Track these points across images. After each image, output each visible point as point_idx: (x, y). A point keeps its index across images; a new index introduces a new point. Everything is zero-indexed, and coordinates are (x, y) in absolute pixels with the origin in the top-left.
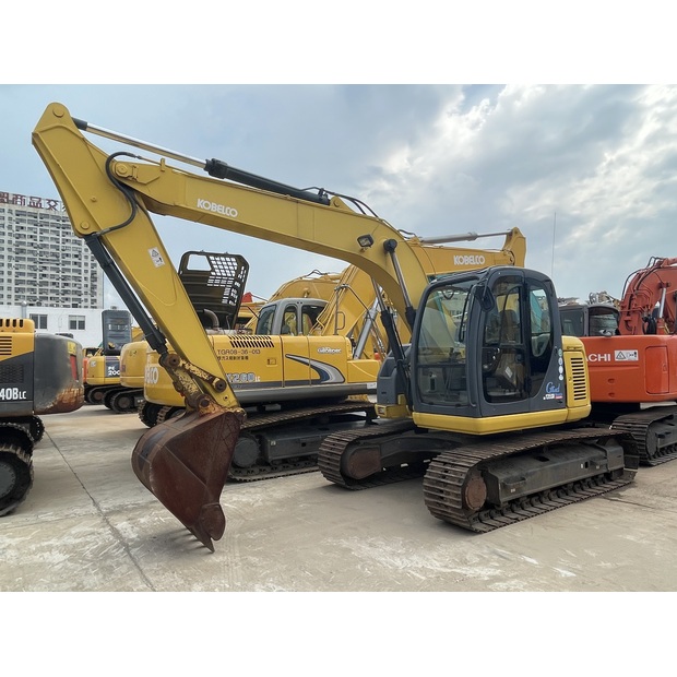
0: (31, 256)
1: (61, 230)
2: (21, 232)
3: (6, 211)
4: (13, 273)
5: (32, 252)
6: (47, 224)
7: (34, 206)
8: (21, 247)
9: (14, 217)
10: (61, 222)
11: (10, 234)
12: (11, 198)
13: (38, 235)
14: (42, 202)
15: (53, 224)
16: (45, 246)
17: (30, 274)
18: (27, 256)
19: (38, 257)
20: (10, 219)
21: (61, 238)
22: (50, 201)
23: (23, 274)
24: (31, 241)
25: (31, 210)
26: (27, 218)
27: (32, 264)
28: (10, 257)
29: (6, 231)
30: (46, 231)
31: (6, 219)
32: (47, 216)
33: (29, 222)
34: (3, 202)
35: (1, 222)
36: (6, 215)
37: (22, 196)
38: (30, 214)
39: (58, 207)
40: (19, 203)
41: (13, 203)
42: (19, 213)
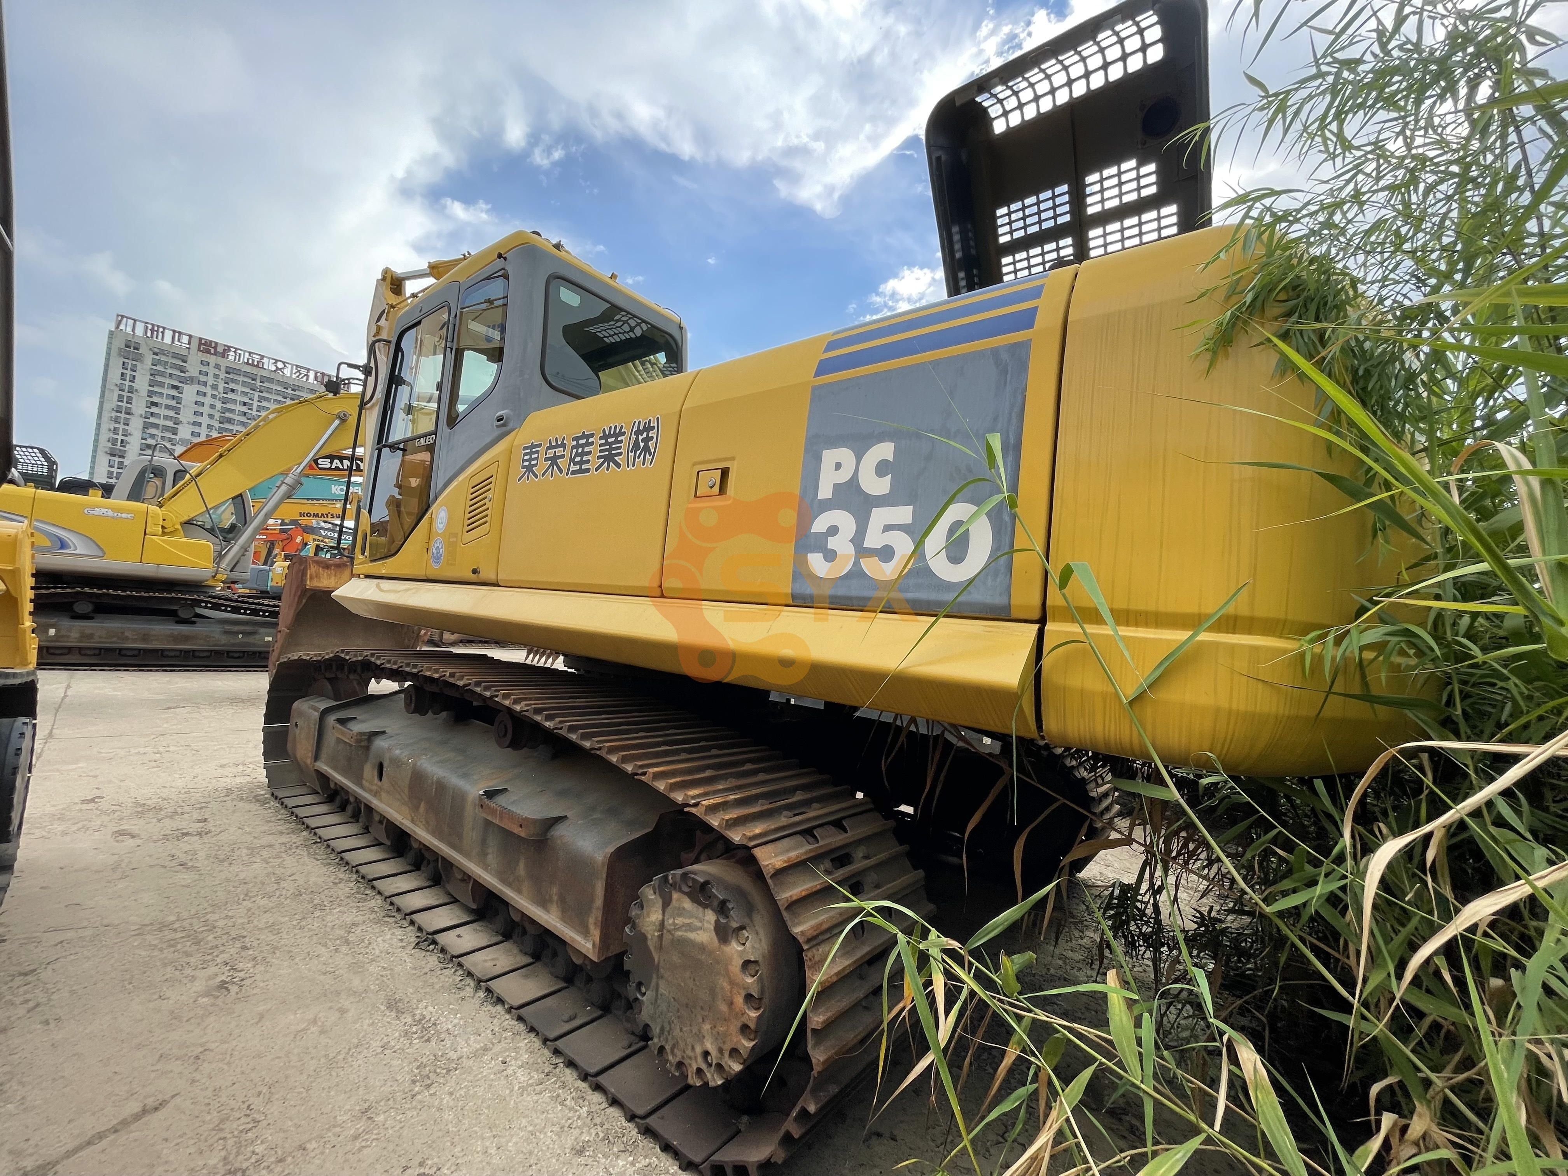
3: (212, 365)
6: (269, 390)
7: (253, 365)
8: (227, 415)
9: (222, 375)
10: (290, 391)
11: (214, 396)
12: (220, 349)
13: (255, 404)
14: (265, 360)
15: (278, 393)
20: (216, 376)
22: (277, 361)
24: (244, 409)
25: (248, 369)
26: (241, 378)
29: (209, 391)
30: (268, 400)
31: (211, 375)
32: (270, 380)
33: (244, 384)
34: (208, 352)
35: (203, 378)
36: (212, 371)
37: (237, 349)
38: (246, 374)
39: (287, 372)
40: (231, 358)
41: (223, 356)
42: (231, 370)
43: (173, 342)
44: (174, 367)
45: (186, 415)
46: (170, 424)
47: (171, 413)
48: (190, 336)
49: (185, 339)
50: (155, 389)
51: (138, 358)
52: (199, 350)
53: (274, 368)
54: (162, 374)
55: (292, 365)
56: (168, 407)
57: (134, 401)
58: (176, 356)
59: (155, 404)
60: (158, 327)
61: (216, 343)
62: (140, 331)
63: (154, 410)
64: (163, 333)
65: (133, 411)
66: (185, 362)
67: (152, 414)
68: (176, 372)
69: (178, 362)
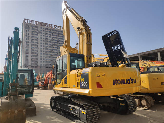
0: (50, 43)
1: (58, 35)
2: (47, 35)
3: (43, 28)
4: (45, 49)
6: (54, 33)
7: (50, 27)
8: (47, 40)
10: (58, 32)
12: (44, 24)
13: (52, 36)
14: (53, 26)
15: (56, 33)
16: (54, 40)
17: (50, 49)
19: (52, 44)
21: (58, 38)
22: (55, 25)
23: (48, 49)
24: (50, 38)
27: (50, 46)
28: (44, 43)
29: (43, 35)
30: (54, 35)
31: (43, 31)
32: (54, 30)
33: (49, 32)
34: (42, 25)
35: (41, 32)
36: (43, 29)
37: (47, 24)
38: (49, 29)
39: (57, 28)
40: (46, 26)
41: (45, 26)
42: (46, 29)
43: (35, 24)
44: (36, 29)
45: (39, 42)
46: (36, 44)
47: (36, 41)
48: (38, 22)
49: (37, 23)
50: (33, 36)
51: (29, 28)
52: (40, 25)
53: (54, 27)
54: (34, 32)
55: (58, 26)
56: (36, 40)
57: (29, 40)
58: (36, 27)
59: (33, 39)
60: (32, 20)
61: (43, 23)
62: (29, 22)
63: (33, 41)
64: (33, 22)
65: (29, 41)
66: (38, 28)
68: (36, 31)
69: (36, 28)
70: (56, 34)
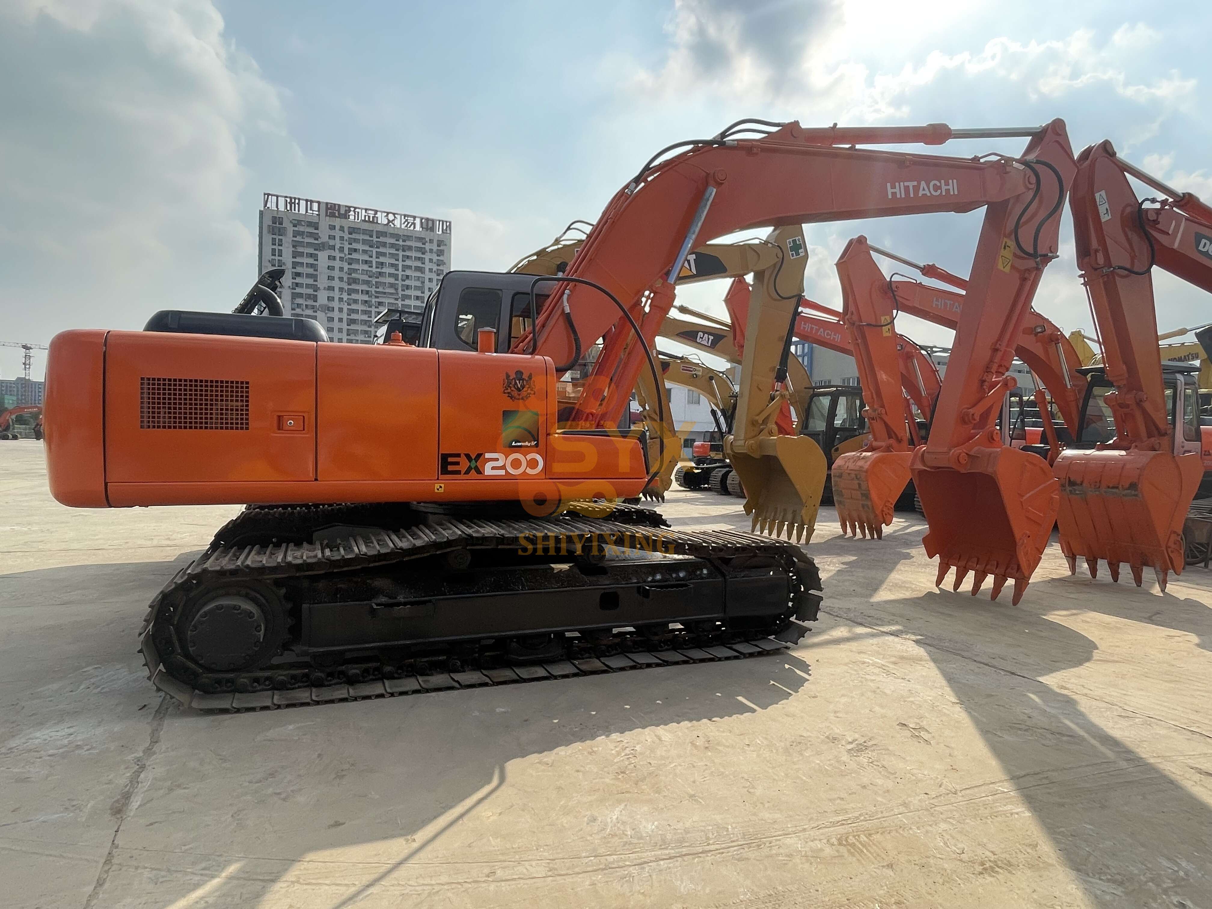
0: (365, 287)
1: (401, 253)
2: (355, 256)
3: (337, 228)
4: (345, 310)
5: (367, 283)
6: (384, 245)
7: (369, 221)
8: (354, 275)
9: (346, 236)
10: (401, 242)
11: (341, 259)
12: (342, 211)
13: (374, 260)
14: (379, 215)
15: (392, 246)
16: (381, 274)
17: (365, 312)
18: (360, 287)
19: (373, 289)
20: (342, 238)
21: (400, 264)
22: (388, 213)
23: (356, 311)
24: (366, 267)
25: (366, 226)
26: (361, 237)
27: (366, 298)
28: (341, 289)
29: (338, 255)
30: (384, 254)
31: (337, 238)
32: (383, 234)
33: (364, 242)
34: (334, 216)
35: (332, 243)
36: (337, 233)
37: (355, 208)
38: (365, 232)
39: (397, 223)
40: (352, 218)
41: (346, 218)
42: (353, 230)
43: (307, 211)
44: (311, 235)
45: (322, 282)
46: (310, 291)
47: (310, 281)
48: (319, 203)
49: (315, 206)
50: (298, 260)
51: (281, 232)
52: (326, 215)
53: (386, 222)
54: (301, 244)
55: (401, 215)
56: (309, 276)
58: (310, 224)
59: (298, 275)
60: (295, 199)
61: (339, 205)
62: (282, 208)
63: (298, 280)
64: (299, 204)
66: (317, 229)
67: (297, 284)
68: (311, 240)
69: (312, 230)
70: (393, 251)
